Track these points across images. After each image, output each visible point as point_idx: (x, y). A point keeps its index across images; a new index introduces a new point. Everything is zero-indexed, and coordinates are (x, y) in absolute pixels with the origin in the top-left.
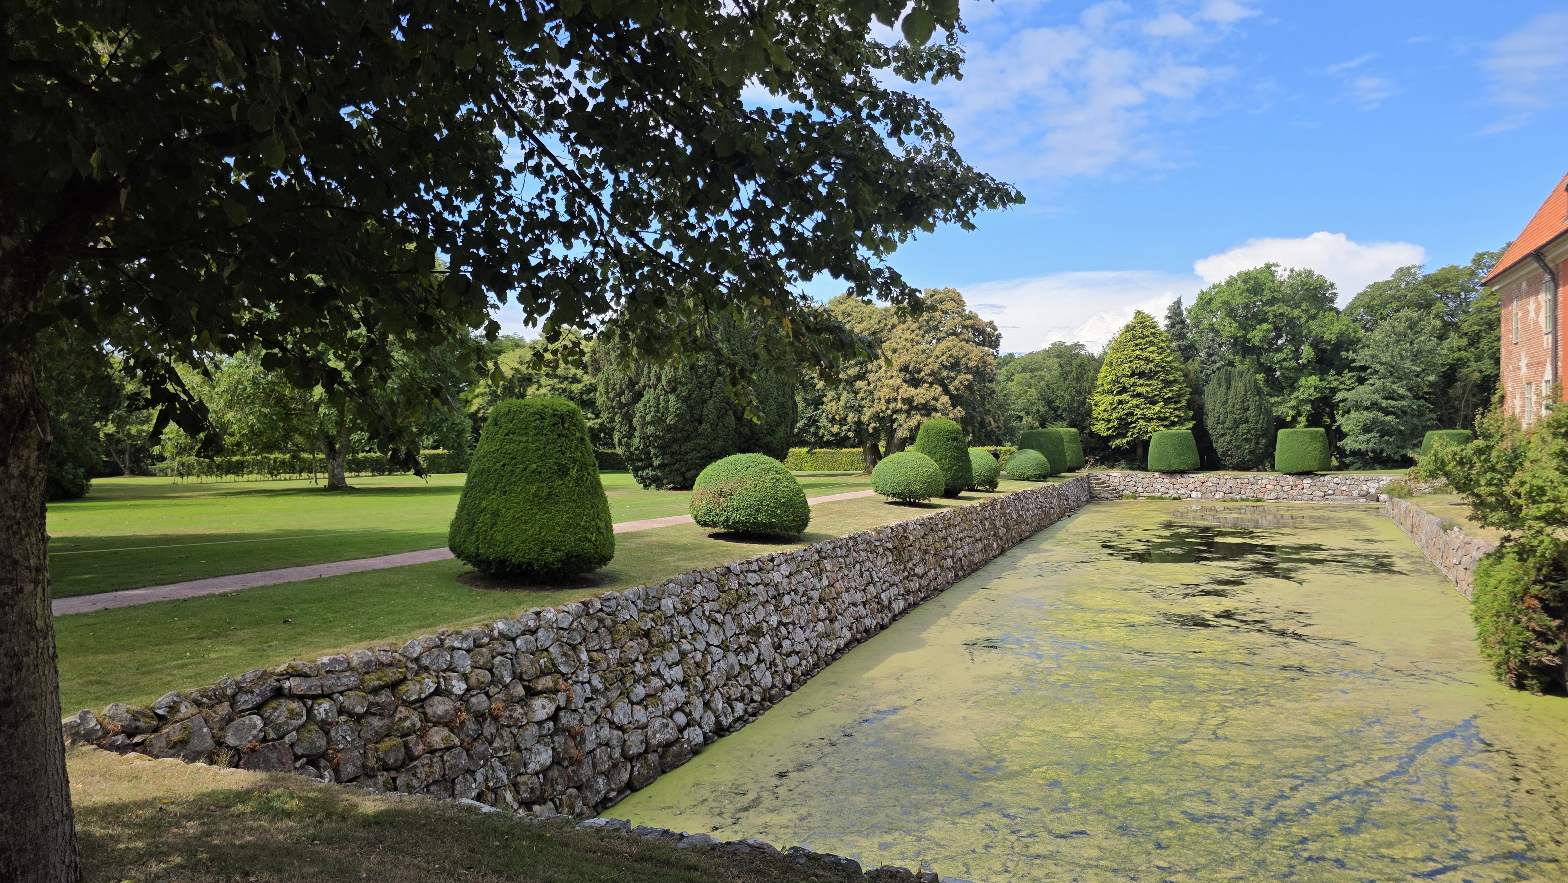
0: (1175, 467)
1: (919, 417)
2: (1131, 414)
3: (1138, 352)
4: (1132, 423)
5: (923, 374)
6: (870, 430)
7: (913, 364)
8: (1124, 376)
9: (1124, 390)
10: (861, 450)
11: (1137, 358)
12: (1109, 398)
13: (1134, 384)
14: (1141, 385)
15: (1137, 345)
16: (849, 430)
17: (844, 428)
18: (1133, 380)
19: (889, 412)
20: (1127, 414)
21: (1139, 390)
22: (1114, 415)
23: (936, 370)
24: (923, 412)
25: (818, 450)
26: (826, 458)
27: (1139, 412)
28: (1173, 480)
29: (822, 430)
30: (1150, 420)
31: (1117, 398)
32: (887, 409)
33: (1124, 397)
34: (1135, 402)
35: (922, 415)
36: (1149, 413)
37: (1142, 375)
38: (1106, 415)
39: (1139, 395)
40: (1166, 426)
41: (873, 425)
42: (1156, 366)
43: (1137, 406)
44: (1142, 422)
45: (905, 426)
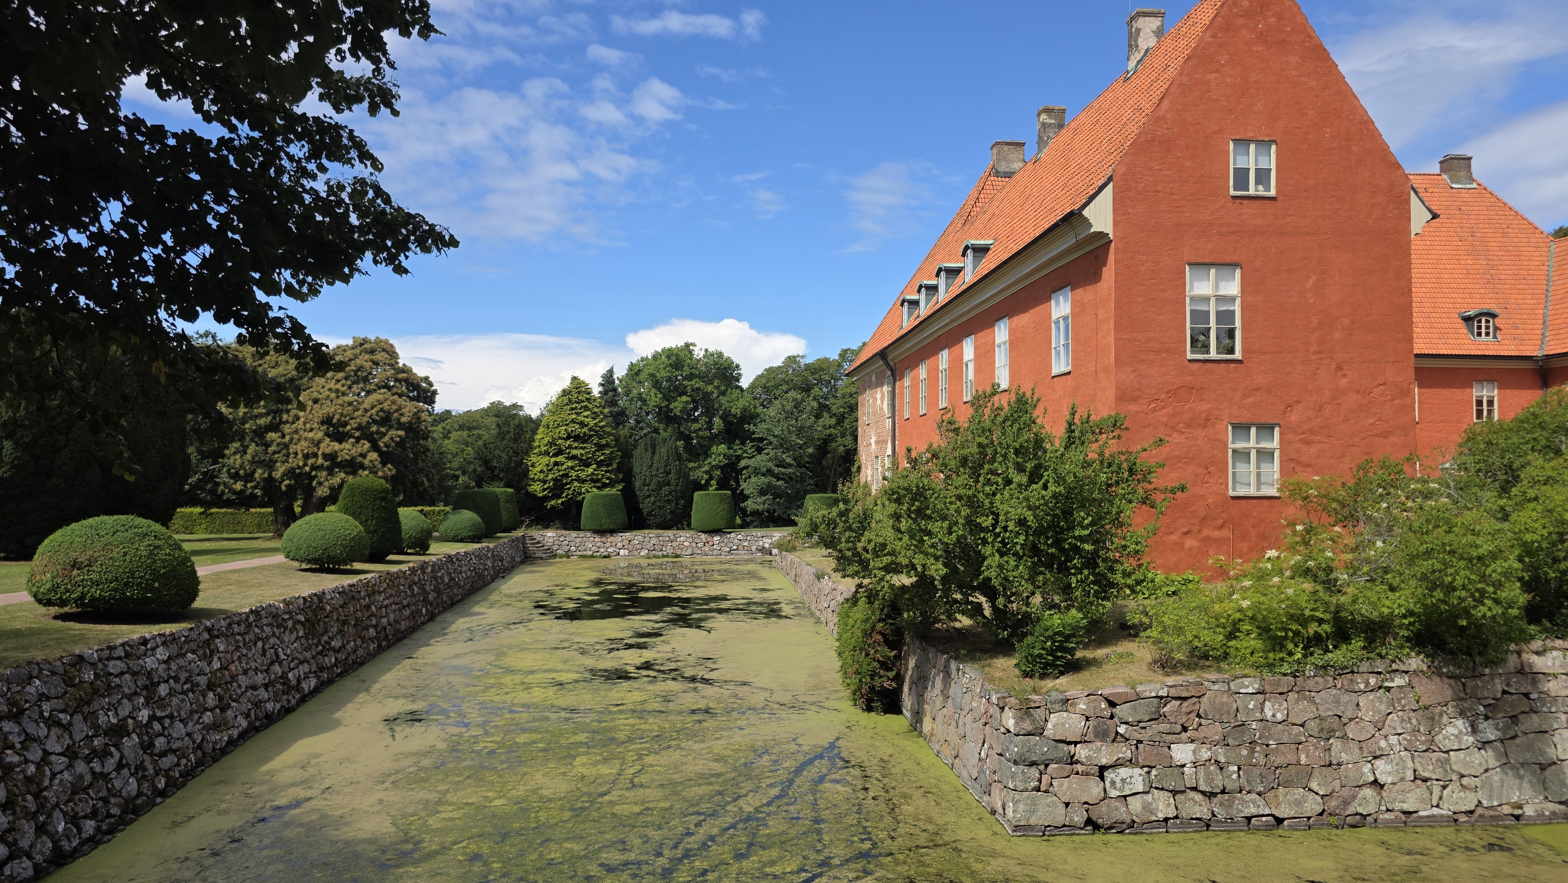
0: (605, 527)
1: (343, 475)
2: (566, 475)
3: (574, 416)
4: (567, 484)
5: (349, 427)
6: (284, 488)
7: (337, 417)
8: (560, 438)
9: (559, 452)
10: (271, 510)
11: (573, 421)
12: (545, 460)
13: (570, 447)
14: (576, 448)
15: (572, 409)
16: (256, 487)
17: (249, 485)
18: (568, 442)
19: (307, 469)
20: (562, 476)
21: (574, 452)
22: (550, 477)
23: (364, 424)
24: (348, 470)
25: (213, 510)
26: (226, 519)
27: (573, 474)
28: (604, 539)
29: (222, 487)
30: (583, 481)
31: (553, 460)
32: (305, 465)
33: (560, 459)
34: (570, 464)
35: (346, 473)
36: (582, 475)
37: (577, 438)
38: (542, 476)
39: (574, 457)
40: (598, 488)
41: (287, 482)
42: (590, 430)
43: (572, 468)
44: (576, 484)
45: (326, 484)
